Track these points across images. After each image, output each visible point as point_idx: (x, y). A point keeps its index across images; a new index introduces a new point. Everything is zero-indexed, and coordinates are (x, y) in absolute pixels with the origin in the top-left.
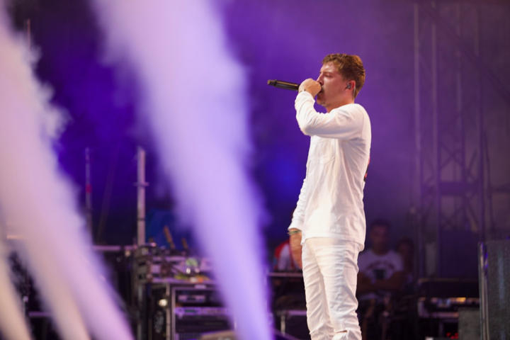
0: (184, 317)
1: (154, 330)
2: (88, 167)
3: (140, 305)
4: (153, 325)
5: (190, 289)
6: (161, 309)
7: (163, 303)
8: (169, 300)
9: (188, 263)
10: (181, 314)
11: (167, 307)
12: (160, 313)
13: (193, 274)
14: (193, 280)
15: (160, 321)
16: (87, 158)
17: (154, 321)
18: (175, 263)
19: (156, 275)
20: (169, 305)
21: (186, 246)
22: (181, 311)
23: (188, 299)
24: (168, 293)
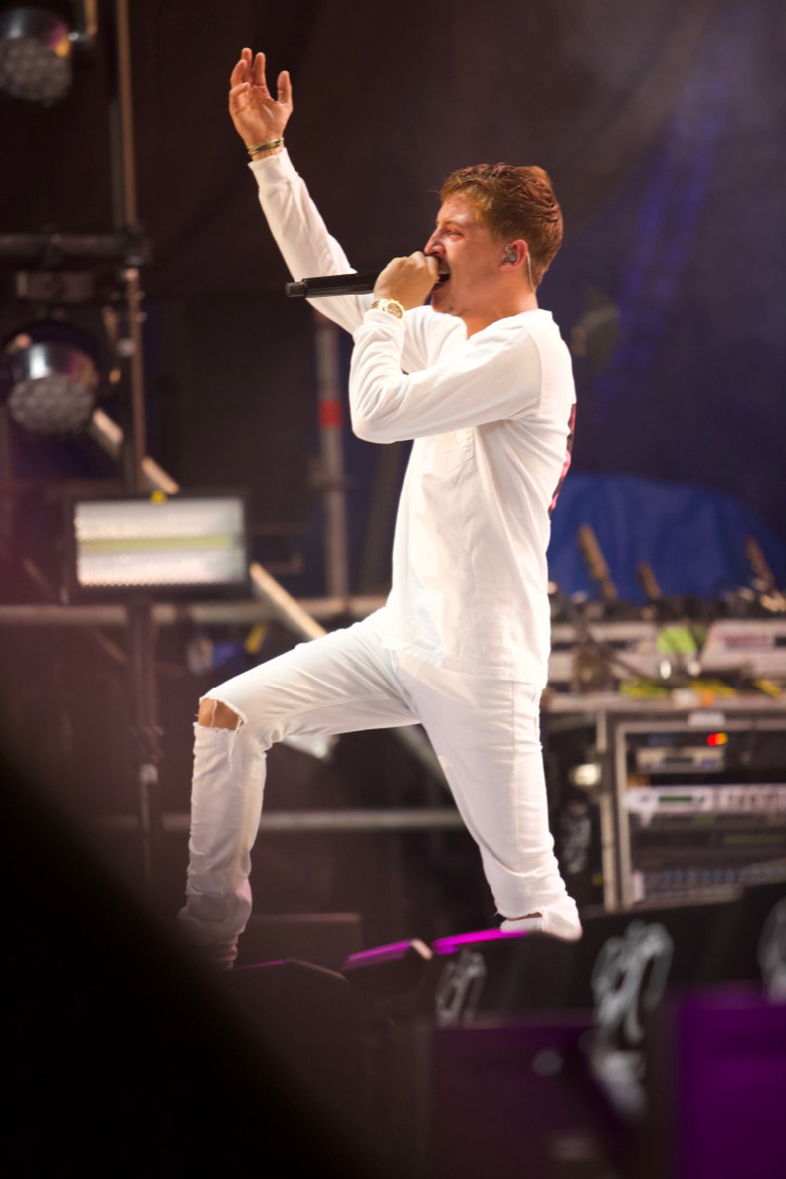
0: (658, 818)
5: (676, 727)
6: (582, 793)
7: (588, 774)
9: (664, 644)
10: (648, 809)
11: (600, 787)
12: (581, 810)
13: (681, 678)
14: (684, 699)
15: (582, 835)
17: (562, 835)
18: (621, 645)
19: (562, 687)
20: (608, 781)
21: (654, 590)
22: (645, 799)
23: (668, 760)
24: (602, 743)
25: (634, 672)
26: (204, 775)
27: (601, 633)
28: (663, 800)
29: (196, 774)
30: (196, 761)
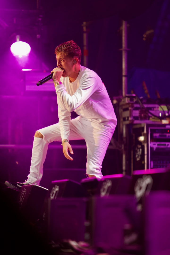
0: (157, 149)
1: (135, 158)
2: (85, 35)
3: (125, 140)
4: (135, 155)
5: (163, 128)
6: (140, 143)
7: (142, 138)
8: (146, 136)
9: (160, 109)
10: (155, 147)
11: (144, 141)
12: (140, 146)
13: (164, 117)
14: (164, 122)
15: (140, 152)
16: (85, 29)
17: (135, 152)
18: (151, 109)
19: (136, 118)
20: (146, 140)
21: (159, 96)
22: (154, 144)
23: (160, 136)
24: (145, 132)
25: (153, 115)
26: (35, 147)
27: (146, 106)
28: (158, 145)
29: (33, 147)
30: (34, 144)
